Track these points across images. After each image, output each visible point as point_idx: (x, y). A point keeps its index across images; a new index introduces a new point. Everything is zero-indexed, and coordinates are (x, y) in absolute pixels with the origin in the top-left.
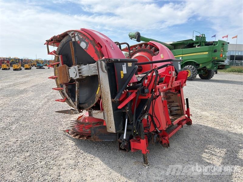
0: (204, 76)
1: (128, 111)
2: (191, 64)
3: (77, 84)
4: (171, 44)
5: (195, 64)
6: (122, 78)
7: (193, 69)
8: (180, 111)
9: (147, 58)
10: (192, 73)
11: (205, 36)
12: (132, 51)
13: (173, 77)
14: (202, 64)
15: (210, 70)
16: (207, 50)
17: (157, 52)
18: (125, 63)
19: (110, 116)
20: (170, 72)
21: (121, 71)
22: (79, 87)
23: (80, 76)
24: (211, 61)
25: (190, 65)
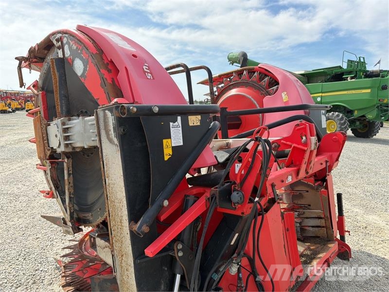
0: (360, 131)
1: (180, 254)
2: (338, 110)
3: (65, 165)
4: (301, 75)
5: (345, 109)
6: (166, 158)
7: (342, 119)
8: (325, 229)
9: (252, 99)
10: (339, 126)
11: (364, 60)
12: (223, 85)
13: (311, 152)
14: (359, 110)
15: (373, 121)
16: (368, 86)
17: (275, 88)
18: (179, 118)
19: (127, 270)
20: (304, 138)
21: (165, 141)
22: (71, 172)
23: (67, 145)
24: (375, 105)
25: (335, 112)
